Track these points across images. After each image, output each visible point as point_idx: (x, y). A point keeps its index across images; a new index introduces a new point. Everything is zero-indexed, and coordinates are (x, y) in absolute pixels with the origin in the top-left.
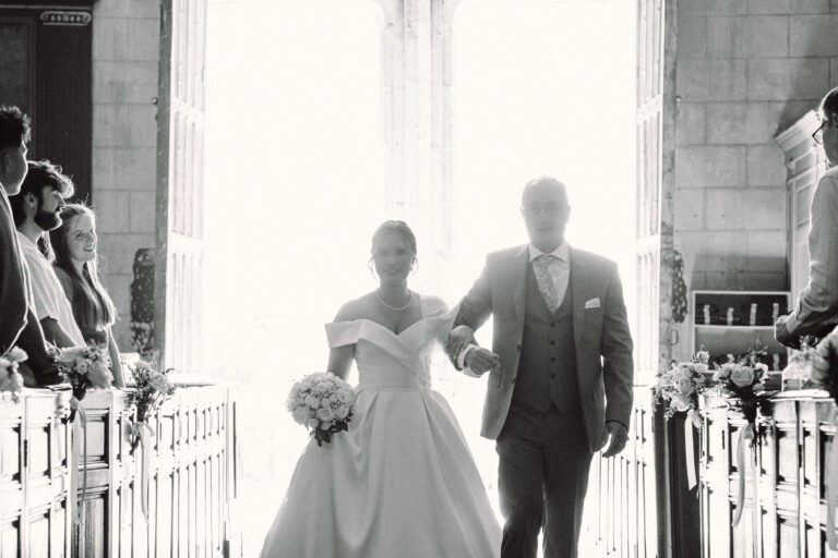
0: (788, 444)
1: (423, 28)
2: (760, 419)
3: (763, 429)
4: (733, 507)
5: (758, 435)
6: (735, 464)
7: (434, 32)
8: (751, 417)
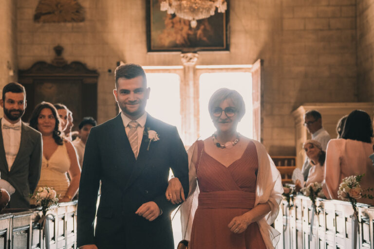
0: (299, 210)
1: (191, 83)
2: (291, 202)
3: (292, 206)
4: (284, 226)
5: (290, 207)
6: (285, 214)
7: (195, 83)
8: (289, 201)
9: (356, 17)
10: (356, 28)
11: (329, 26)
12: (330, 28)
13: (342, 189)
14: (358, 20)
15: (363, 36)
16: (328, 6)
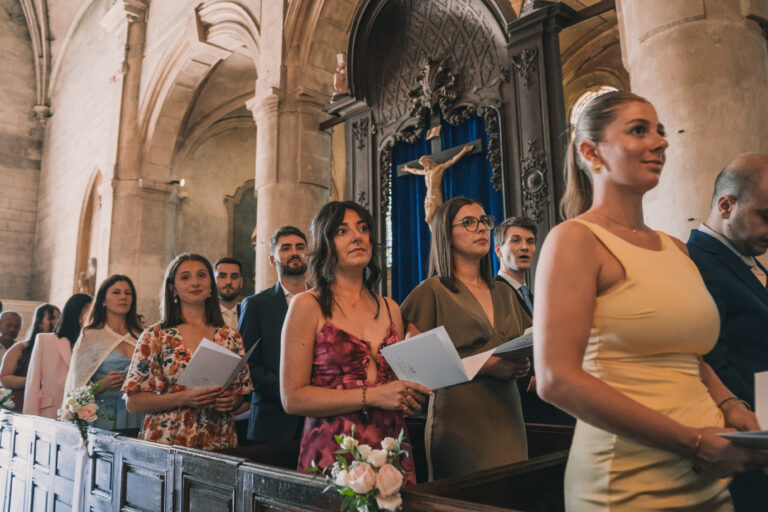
9: (35, 223)
10: (34, 233)
11: (8, 227)
12: (8, 229)
13: (67, 407)
14: (37, 225)
15: (40, 240)
16: (9, 208)
